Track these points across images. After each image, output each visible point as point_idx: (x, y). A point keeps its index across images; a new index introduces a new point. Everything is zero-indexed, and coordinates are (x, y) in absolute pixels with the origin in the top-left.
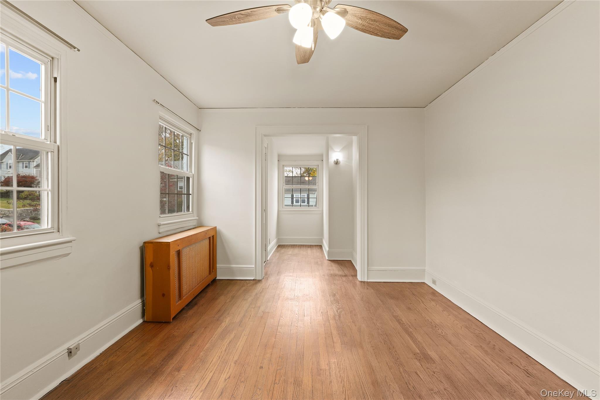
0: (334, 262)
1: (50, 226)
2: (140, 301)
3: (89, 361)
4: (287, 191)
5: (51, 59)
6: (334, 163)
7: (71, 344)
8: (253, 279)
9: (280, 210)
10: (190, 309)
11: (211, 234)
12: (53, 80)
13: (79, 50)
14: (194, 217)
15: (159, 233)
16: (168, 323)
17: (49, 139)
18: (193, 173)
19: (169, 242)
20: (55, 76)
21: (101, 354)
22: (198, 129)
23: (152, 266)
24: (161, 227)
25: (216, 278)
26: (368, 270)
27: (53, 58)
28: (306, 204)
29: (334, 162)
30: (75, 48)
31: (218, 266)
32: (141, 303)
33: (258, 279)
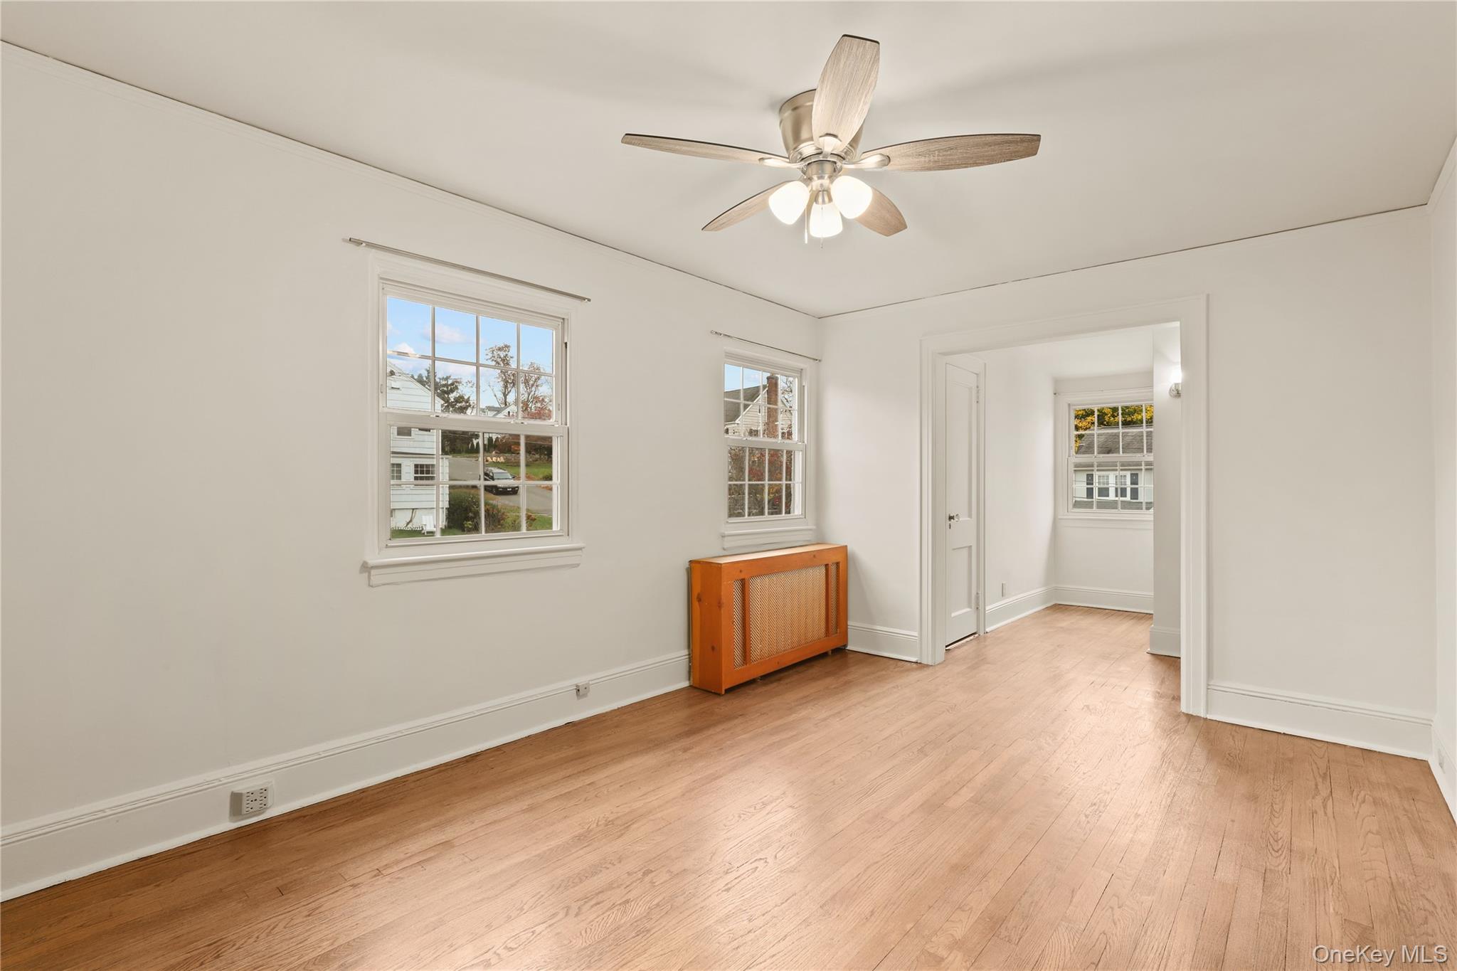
0: (1161, 660)
1: (559, 529)
2: (686, 652)
3: (604, 711)
4: (1079, 468)
5: (562, 321)
6: (1171, 395)
7: (581, 680)
8: (914, 660)
9: (1059, 517)
10: (765, 684)
11: (833, 559)
12: (564, 346)
13: (589, 300)
14: (808, 525)
15: (724, 549)
16: (719, 695)
17: (560, 422)
18: (806, 442)
19: (721, 564)
20: (566, 341)
21: (619, 709)
22: (814, 359)
23: (699, 600)
24: (726, 539)
25: (846, 646)
26: (1209, 687)
27: (563, 319)
28: (1128, 498)
29: (1170, 390)
30: (584, 299)
31: (849, 623)
32: (687, 657)
33: (925, 662)
